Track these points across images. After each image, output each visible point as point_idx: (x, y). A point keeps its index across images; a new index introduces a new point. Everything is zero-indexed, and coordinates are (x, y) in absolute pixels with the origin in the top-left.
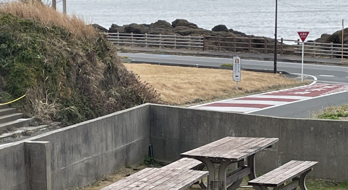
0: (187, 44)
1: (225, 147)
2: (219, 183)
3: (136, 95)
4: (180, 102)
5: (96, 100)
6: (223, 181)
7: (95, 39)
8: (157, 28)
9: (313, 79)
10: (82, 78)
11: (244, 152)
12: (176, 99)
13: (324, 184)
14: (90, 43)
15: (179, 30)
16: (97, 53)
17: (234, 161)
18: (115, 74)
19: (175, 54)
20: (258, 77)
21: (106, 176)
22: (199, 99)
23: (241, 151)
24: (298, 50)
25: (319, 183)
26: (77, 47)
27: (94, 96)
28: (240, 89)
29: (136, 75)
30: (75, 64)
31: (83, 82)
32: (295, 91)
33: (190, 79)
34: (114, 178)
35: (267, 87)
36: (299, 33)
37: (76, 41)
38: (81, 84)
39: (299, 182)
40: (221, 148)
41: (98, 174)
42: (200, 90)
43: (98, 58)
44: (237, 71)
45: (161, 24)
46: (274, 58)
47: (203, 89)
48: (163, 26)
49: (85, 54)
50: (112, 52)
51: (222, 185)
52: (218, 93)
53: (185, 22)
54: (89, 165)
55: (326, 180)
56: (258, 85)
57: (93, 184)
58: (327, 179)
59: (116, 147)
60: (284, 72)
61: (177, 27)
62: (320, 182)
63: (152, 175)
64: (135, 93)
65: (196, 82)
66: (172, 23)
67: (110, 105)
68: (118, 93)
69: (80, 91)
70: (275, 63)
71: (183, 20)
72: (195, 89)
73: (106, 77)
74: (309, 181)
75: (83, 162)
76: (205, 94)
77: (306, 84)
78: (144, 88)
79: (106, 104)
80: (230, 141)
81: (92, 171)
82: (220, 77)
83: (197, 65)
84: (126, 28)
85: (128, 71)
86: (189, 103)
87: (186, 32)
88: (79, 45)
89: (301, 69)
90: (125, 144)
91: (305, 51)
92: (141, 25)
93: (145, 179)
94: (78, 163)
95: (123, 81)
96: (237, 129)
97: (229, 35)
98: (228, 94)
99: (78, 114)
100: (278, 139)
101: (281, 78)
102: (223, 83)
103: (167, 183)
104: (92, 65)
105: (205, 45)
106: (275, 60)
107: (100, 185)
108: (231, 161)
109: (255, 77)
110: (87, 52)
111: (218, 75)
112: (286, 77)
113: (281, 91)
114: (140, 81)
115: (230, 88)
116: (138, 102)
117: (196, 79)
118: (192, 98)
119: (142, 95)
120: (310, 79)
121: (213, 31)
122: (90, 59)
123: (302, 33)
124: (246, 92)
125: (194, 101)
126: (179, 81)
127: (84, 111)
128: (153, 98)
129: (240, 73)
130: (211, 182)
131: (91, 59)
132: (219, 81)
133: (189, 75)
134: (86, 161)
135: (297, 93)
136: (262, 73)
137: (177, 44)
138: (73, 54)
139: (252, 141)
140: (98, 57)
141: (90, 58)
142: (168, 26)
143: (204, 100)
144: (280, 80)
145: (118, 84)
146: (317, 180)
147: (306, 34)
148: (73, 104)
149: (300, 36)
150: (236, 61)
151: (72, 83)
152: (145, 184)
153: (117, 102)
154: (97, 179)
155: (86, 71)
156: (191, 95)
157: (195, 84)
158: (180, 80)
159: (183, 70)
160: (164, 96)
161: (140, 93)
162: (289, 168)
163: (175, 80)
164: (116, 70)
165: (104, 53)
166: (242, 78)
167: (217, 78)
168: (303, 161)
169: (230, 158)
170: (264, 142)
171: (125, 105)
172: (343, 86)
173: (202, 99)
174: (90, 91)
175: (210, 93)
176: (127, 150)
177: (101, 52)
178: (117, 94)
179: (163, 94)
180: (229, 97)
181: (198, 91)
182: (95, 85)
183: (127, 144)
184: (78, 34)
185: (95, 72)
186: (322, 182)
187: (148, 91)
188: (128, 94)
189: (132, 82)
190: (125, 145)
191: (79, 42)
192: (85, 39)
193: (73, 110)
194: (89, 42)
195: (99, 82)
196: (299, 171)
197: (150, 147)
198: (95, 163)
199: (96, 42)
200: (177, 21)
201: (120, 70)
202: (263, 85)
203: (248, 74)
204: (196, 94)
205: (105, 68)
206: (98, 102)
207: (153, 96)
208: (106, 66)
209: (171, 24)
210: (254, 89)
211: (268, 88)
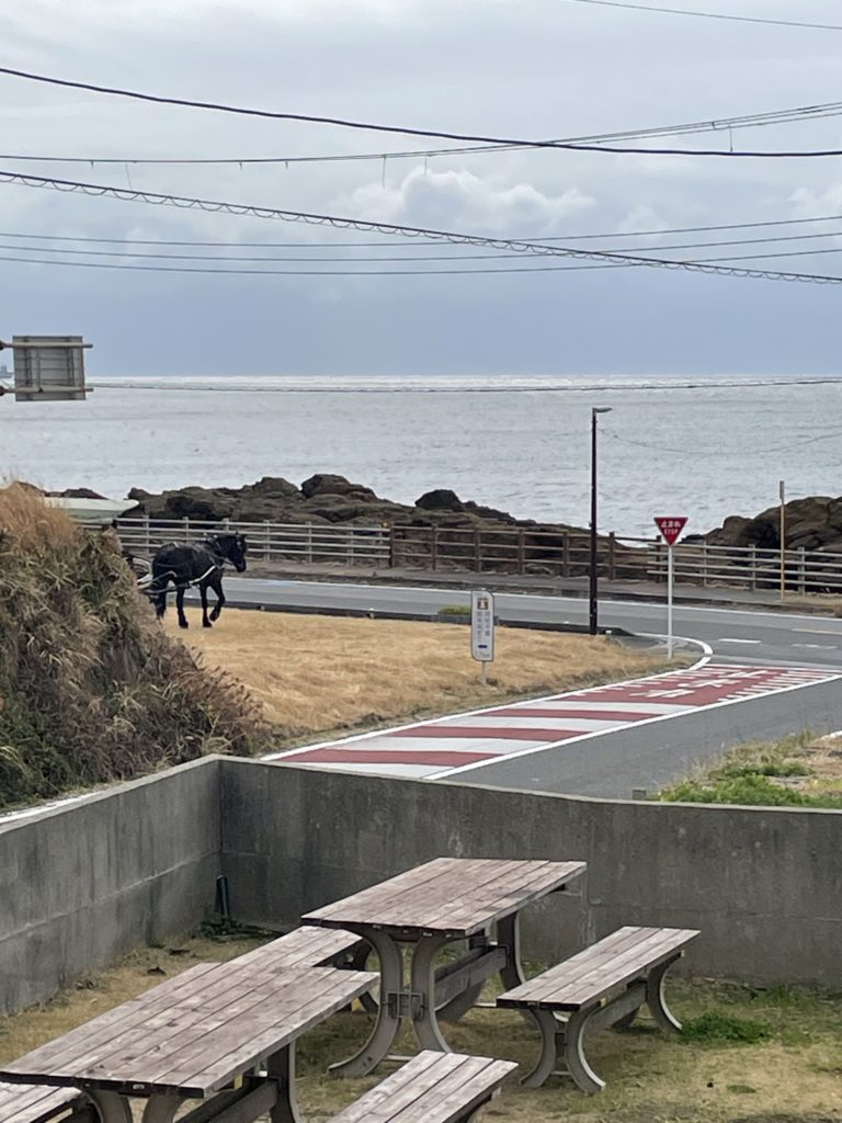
0: (345, 550)
1: (432, 892)
2: (414, 998)
3: (192, 706)
4: (319, 725)
5: (75, 724)
6: (424, 995)
7: (75, 549)
8: (260, 500)
9: (703, 651)
10: (35, 661)
11: (487, 909)
12: (309, 716)
13: (719, 994)
14: (59, 561)
15: (322, 505)
16: (80, 590)
17: (456, 936)
18: (132, 648)
19: (309, 577)
20: (542, 647)
21: (90, 974)
22: (373, 714)
23: (478, 905)
24: (658, 568)
25: (705, 992)
26: (21, 574)
27: (68, 713)
28: (493, 683)
29: (193, 648)
30: (16, 623)
31: (38, 675)
32: (648, 688)
33: (351, 656)
34: (111, 979)
35: (568, 677)
36: (659, 521)
37: (20, 557)
38: (33, 679)
39: (647, 992)
40: (419, 897)
41: (67, 968)
42: (380, 687)
43: (81, 604)
44: (483, 633)
45: (271, 488)
46: (589, 589)
47: (386, 684)
48: (278, 493)
49: (44, 594)
50: (123, 585)
51: (423, 1007)
52: (428, 695)
53: (340, 483)
54: (40, 942)
55: (725, 981)
56: (543, 669)
57: (51, 1000)
58: (726, 977)
59: (118, 887)
60: (619, 629)
61: (317, 496)
62: (706, 987)
63: (216, 986)
64: (188, 702)
65: (368, 665)
66: (303, 485)
67: (116, 740)
68: (138, 702)
69: (28, 701)
70: (593, 606)
71: (333, 476)
72: (363, 686)
73: (105, 658)
74: (676, 985)
75: (20, 935)
76: (392, 699)
77: (682, 666)
78: (214, 688)
79: (104, 735)
80: (446, 872)
81: (48, 963)
82: (434, 649)
83: (372, 609)
84: (170, 502)
85: (168, 638)
86: (346, 727)
87: (340, 511)
88: (29, 568)
89: (667, 621)
90: (147, 876)
91: (676, 569)
92: (215, 492)
93: (195, 1001)
94: (9, 938)
95: (155, 667)
96: (470, 832)
97: (462, 519)
98: (459, 700)
99: (21, 765)
100: (584, 864)
101: (610, 649)
102: (442, 664)
103: (257, 1012)
104: (65, 624)
105: (394, 553)
106: (594, 595)
107: (71, 1003)
108: (448, 936)
109: (535, 648)
110: (50, 588)
111: (430, 640)
112: (623, 645)
113: (607, 687)
114: (202, 666)
115: (462, 682)
116: (197, 727)
117: (367, 655)
118: (355, 712)
119: (210, 707)
120: (692, 650)
121: (419, 509)
122: (60, 607)
123: (668, 520)
124: (509, 692)
125: (359, 720)
126: (318, 662)
127: (38, 757)
128: (241, 715)
129: (491, 637)
130: (390, 999)
131: (63, 607)
132: (433, 661)
133: (347, 643)
134: (30, 934)
135: (654, 694)
136: (557, 633)
137: (314, 548)
138: (9, 593)
139: (509, 872)
140: (83, 600)
141: (59, 604)
142: (290, 495)
143: (390, 719)
144: (609, 653)
145: (139, 677)
146: (698, 980)
147: (677, 524)
148: (8, 736)
149: (662, 530)
150: (479, 604)
151: (7, 677)
152: (193, 1018)
153: (135, 730)
154: (62, 984)
155: (48, 642)
156: (353, 703)
157: (362, 671)
158: (320, 659)
159: (329, 628)
160: (272, 707)
161: (203, 702)
162: (615, 952)
163: (306, 659)
164: (135, 635)
165: (100, 590)
166: (499, 650)
167: (427, 653)
168: (657, 929)
169: (443, 928)
170: (544, 874)
171: (159, 738)
172: (785, 672)
173: (383, 713)
174: (57, 698)
175: (407, 697)
176: (153, 893)
177: (91, 585)
178: (136, 705)
179: (269, 702)
180: (460, 706)
181: (372, 690)
182: (73, 680)
183: (151, 878)
184: (25, 538)
185: (72, 645)
186: (713, 986)
187: (226, 695)
188: (167, 704)
189: (179, 671)
190: (146, 880)
191: (29, 560)
192: (47, 549)
193: (7, 757)
194: (57, 557)
195: (86, 673)
196: (646, 960)
197: (219, 881)
198: (57, 938)
199: (76, 558)
200: (317, 479)
201: (147, 637)
202: (559, 671)
203: (516, 637)
204: (364, 701)
205: (104, 631)
206: (81, 730)
207: (241, 709)
208: (104, 625)
209: (300, 488)
210: (530, 682)
211: (572, 680)
